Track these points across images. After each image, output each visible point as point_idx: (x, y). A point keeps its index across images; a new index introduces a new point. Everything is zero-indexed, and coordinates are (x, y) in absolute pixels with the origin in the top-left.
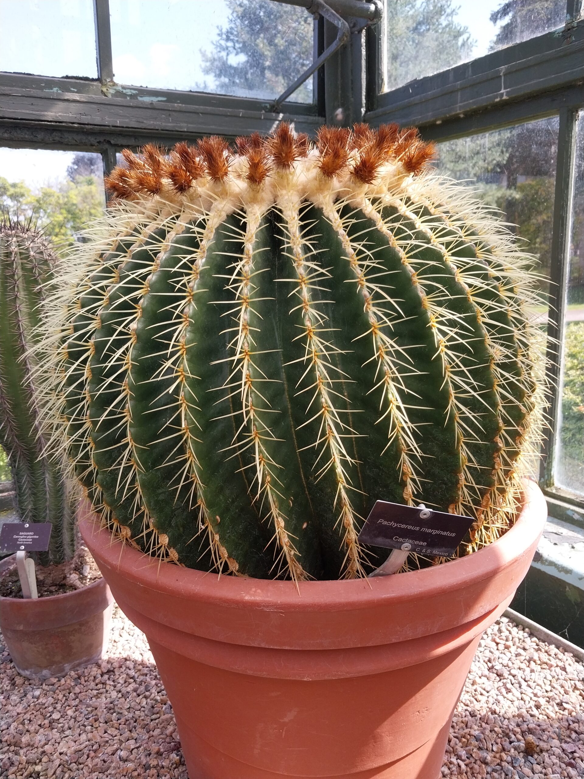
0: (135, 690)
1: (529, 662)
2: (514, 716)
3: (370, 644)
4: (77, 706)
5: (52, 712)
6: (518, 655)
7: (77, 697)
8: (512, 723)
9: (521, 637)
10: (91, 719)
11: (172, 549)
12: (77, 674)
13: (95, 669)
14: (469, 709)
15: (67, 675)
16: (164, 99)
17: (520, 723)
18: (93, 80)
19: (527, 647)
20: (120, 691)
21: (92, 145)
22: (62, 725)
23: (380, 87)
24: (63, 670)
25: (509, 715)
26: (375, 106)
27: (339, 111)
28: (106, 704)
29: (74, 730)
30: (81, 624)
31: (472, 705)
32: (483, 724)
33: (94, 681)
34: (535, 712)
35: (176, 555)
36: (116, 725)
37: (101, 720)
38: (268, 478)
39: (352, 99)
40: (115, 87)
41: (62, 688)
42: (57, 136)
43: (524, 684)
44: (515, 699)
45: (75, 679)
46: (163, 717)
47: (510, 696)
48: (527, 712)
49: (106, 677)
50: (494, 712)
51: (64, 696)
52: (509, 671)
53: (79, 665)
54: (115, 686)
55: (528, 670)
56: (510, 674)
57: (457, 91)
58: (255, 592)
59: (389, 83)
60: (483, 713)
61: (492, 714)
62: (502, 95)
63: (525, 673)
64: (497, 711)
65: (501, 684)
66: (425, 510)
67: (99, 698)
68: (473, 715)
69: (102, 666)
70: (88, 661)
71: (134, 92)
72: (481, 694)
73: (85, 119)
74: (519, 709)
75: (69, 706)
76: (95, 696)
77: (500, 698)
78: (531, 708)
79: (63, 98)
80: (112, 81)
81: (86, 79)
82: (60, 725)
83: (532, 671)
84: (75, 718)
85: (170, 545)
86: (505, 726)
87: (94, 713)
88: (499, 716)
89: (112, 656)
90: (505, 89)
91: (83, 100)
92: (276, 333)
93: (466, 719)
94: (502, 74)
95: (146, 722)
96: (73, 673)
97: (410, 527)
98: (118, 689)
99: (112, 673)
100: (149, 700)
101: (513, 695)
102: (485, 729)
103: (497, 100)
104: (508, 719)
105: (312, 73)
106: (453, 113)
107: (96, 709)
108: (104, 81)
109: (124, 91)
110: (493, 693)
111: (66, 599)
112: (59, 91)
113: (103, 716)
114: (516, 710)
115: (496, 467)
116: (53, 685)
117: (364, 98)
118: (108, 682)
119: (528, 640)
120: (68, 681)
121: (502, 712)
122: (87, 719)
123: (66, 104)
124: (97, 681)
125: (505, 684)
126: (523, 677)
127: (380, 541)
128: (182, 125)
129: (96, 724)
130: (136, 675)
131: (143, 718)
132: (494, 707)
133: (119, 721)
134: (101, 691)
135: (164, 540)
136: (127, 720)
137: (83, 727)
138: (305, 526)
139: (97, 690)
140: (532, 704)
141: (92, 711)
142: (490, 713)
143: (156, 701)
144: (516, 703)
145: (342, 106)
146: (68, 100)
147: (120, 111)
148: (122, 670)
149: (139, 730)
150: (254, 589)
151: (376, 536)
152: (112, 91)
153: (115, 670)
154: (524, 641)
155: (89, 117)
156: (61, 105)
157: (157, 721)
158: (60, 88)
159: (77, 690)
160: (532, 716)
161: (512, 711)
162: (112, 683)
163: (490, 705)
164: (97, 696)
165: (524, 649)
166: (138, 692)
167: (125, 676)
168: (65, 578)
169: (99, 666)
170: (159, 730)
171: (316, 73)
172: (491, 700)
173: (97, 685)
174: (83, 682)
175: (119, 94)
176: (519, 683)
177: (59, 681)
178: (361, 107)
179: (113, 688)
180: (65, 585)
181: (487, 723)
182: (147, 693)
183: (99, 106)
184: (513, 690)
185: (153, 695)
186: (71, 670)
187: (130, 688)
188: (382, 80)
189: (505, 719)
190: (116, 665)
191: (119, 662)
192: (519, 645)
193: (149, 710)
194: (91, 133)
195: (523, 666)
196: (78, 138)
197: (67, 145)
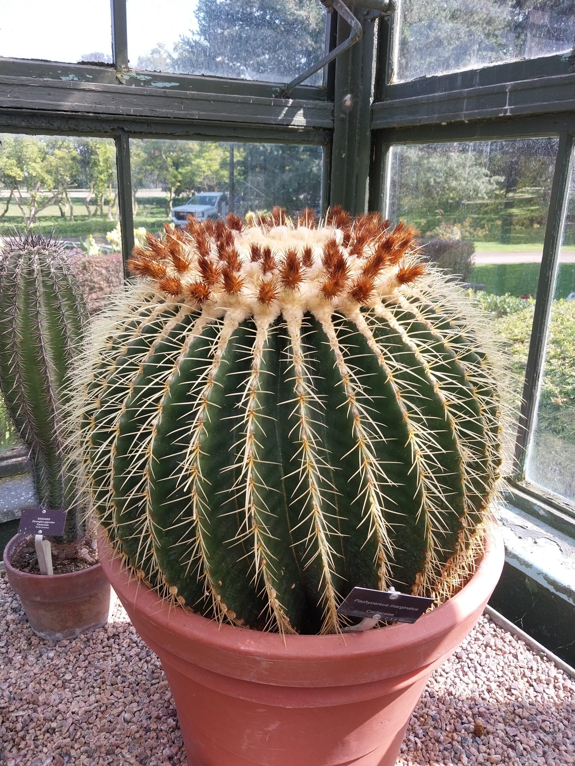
0: (137, 655)
1: (486, 647)
2: (467, 699)
3: (343, 685)
4: (86, 667)
5: (65, 673)
6: (476, 639)
7: (87, 659)
8: (465, 705)
9: (481, 622)
10: (99, 681)
11: (180, 597)
12: (87, 638)
13: (102, 633)
14: (429, 690)
15: (77, 638)
16: (177, 84)
17: (472, 706)
18: (108, 65)
19: (485, 632)
20: (124, 655)
21: (106, 132)
22: (73, 685)
23: (390, 76)
24: (74, 633)
25: (464, 697)
26: (383, 96)
27: (348, 97)
28: (111, 667)
29: (84, 691)
30: (91, 597)
31: (432, 686)
32: (440, 705)
33: (101, 643)
34: (487, 696)
35: (184, 601)
36: (121, 689)
37: (108, 683)
38: (264, 562)
39: (361, 87)
40: (129, 74)
41: (73, 650)
42: (72, 124)
43: (479, 668)
44: (470, 682)
45: (85, 642)
46: (162, 683)
47: (465, 679)
48: (480, 695)
49: (112, 640)
50: (450, 694)
51: (75, 657)
52: (468, 655)
53: (88, 629)
54: (119, 650)
55: (484, 654)
56: (468, 658)
57: (464, 98)
58: (249, 643)
59: (398, 73)
60: (441, 694)
61: (449, 695)
62: (506, 111)
63: (482, 658)
64: (454, 693)
65: (459, 666)
66: (394, 592)
67: (106, 660)
68: (432, 696)
69: (109, 631)
70: (96, 625)
71: (148, 78)
72: (441, 675)
73: (100, 108)
74: (473, 692)
75: (79, 667)
76: (102, 658)
77: (457, 680)
78: (483, 691)
79: (79, 88)
80: (127, 67)
81: (101, 64)
82: (72, 685)
83: (488, 657)
84: (85, 680)
85: (178, 594)
86: (459, 708)
87: (101, 675)
88: (455, 698)
89: (117, 620)
90: (509, 105)
91: (99, 89)
92: (277, 432)
93: (426, 699)
94: (507, 90)
95: (147, 687)
96: (82, 636)
97: (380, 604)
98: (122, 652)
99: (117, 637)
100: (149, 665)
101: (468, 678)
102: (441, 710)
103: (502, 115)
104: (463, 701)
105: (323, 66)
106: (458, 120)
107: (103, 671)
108: (118, 67)
109: (138, 77)
110: (452, 674)
111: (78, 576)
112: (76, 79)
113: (110, 678)
114: (470, 692)
115: (460, 540)
116: (65, 647)
117: (373, 87)
118: (114, 645)
119: (487, 626)
120: (79, 644)
121: (458, 694)
122: (96, 680)
123: (82, 93)
124: (104, 644)
125: (462, 667)
126: (479, 662)
127: (356, 613)
128: (194, 112)
129: (104, 687)
130: (139, 641)
131: (144, 682)
132: (451, 689)
133: (124, 684)
134: (107, 653)
135: (174, 590)
136: (130, 684)
137: (91, 689)
138: (293, 586)
139: (103, 652)
140: (485, 687)
141: (100, 673)
142: (446, 695)
143: (156, 666)
144: (471, 686)
145: (352, 92)
146: (84, 90)
147: (134, 100)
148: (126, 634)
149: (141, 694)
150: (248, 641)
151: (352, 610)
152: (126, 77)
153: (120, 635)
154: (483, 626)
155: (104, 106)
156: (77, 94)
157: (156, 686)
158: (76, 75)
159: (86, 652)
160: (483, 699)
161: (467, 693)
162: (117, 647)
163: (448, 687)
164: (104, 658)
165: (483, 634)
166: (140, 656)
167: (128, 640)
168: (77, 553)
169: (106, 630)
170: (158, 695)
171: (327, 67)
172: (449, 682)
173: (104, 648)
174: (92, 645)
175: (134, 80)
176: (475, 667)
177: (71, 642)
178: (370, 96)
179: (117, 651)
180: (76, 558)
181: (443, 704)
182: (148, 658)
183: (113, 95)
184: (470, 674)
185: (153, 660)
186: (81, 633)
187: (133, 653)
188: (392, 70)
189: (459, 700)
190: (121, 630)
191: (124, 627)
192: (479, 629)
193: (150, 675)
194: (106, 121)
195: (480, 651)
196: (93, 126)
197: (82, 132)
